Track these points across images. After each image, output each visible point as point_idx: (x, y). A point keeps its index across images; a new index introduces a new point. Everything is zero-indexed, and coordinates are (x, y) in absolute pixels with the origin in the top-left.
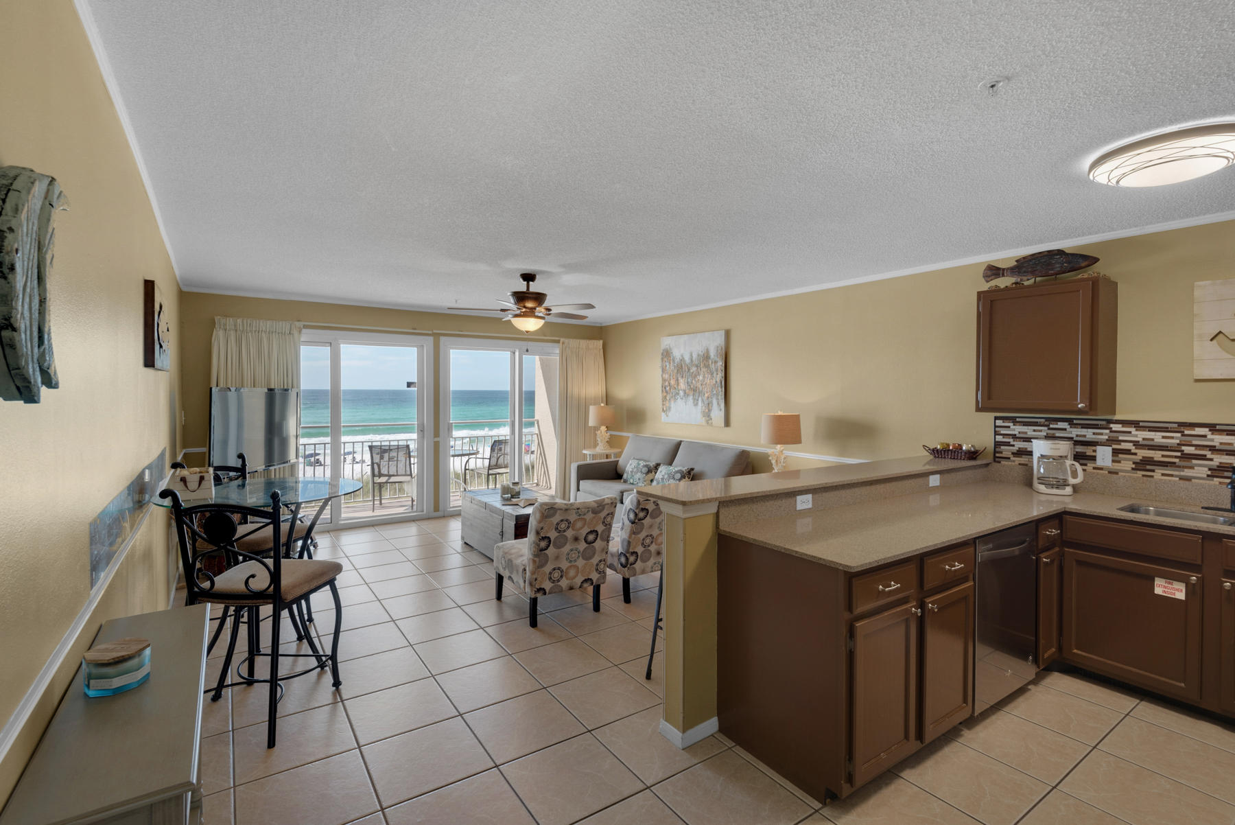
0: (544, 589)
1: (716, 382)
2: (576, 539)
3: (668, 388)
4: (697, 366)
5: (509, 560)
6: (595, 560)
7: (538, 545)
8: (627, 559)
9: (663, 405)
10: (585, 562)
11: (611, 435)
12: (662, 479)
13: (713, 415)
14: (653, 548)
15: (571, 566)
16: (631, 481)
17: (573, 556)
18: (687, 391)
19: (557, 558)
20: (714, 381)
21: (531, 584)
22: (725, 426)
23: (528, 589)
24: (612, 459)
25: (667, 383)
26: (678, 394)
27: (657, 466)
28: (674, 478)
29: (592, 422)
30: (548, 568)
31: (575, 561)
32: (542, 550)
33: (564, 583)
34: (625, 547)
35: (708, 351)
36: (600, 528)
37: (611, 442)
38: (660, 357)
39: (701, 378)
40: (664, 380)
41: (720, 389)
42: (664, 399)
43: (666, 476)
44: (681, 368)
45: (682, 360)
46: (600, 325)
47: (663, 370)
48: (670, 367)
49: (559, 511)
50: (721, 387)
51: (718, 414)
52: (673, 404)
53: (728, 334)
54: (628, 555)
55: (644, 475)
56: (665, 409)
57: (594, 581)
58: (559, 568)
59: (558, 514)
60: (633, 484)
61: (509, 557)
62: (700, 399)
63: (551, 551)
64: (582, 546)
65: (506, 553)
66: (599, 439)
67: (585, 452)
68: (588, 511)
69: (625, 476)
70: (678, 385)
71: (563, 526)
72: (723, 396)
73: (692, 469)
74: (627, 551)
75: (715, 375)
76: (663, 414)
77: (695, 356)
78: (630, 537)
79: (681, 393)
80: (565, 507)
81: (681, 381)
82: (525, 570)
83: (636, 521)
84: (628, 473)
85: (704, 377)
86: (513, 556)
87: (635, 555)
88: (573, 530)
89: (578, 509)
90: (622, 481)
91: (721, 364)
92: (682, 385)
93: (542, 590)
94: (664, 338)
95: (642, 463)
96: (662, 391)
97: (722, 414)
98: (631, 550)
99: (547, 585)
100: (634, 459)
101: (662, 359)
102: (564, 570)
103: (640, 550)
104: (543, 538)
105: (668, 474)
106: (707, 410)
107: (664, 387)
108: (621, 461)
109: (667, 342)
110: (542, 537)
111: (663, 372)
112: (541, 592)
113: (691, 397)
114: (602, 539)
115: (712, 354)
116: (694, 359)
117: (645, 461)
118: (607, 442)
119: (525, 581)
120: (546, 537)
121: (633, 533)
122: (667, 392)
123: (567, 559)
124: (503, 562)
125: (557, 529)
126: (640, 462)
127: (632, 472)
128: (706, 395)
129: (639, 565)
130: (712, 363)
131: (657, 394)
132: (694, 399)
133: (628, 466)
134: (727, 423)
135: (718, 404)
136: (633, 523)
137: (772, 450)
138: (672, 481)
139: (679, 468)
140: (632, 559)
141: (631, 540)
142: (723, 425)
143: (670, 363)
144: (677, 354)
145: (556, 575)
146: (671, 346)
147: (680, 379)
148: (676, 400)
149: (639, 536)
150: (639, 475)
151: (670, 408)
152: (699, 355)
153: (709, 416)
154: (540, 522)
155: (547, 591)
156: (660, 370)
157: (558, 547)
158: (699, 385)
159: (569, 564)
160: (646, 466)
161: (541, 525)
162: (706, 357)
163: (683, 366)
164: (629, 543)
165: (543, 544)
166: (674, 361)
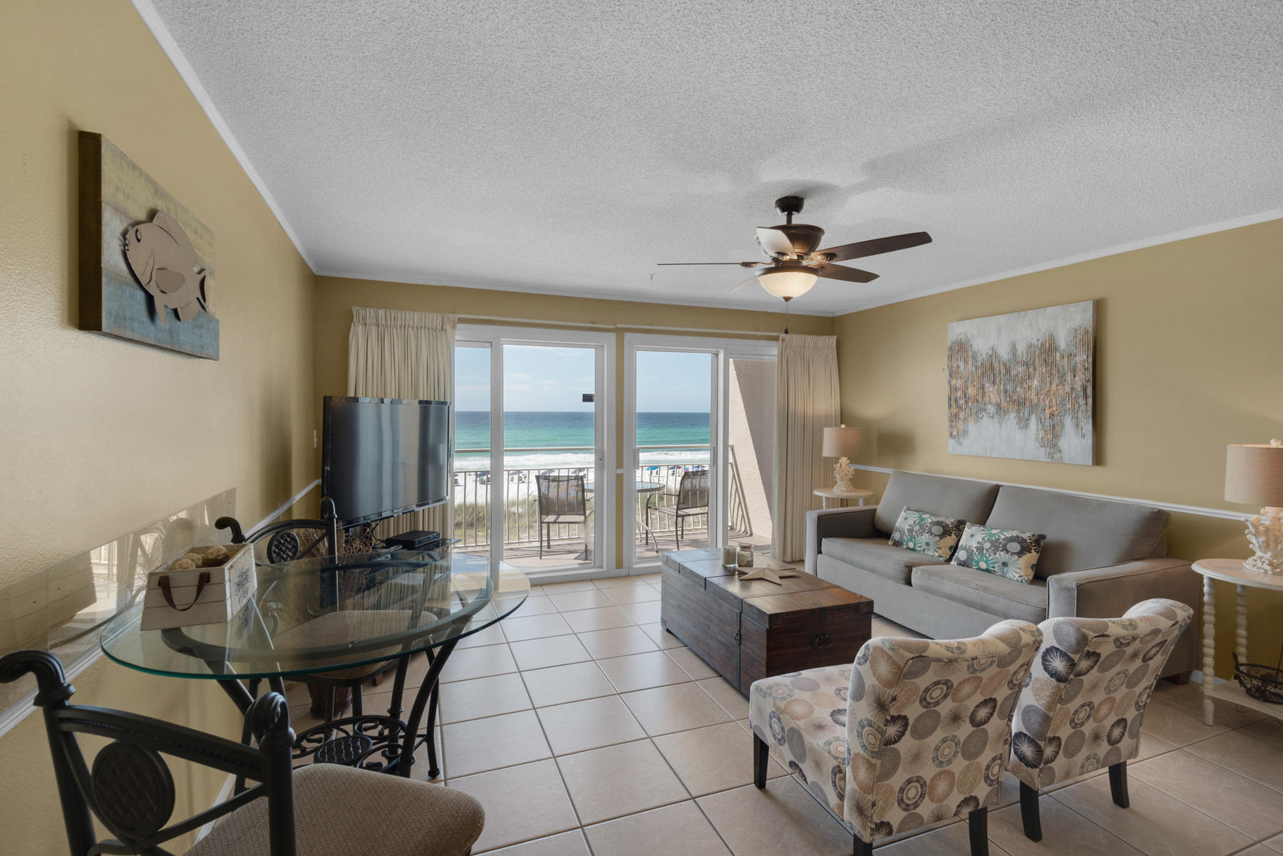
0: (888, 825)
1: (1073, 389)
2: (956, 718)
3: (961, 402)
4: (1027, 364)
5: (792, 730)
6: (984, 759)
7: (882, 733)
8: (1040, 751)
9: (951, 427)
10: (967, 762)
11: (855, 470)
12: (980, 549)
13: (1063, 444)
14: (1088, 728)
15: (942, 772)
16: (911, 545)
17: (946, 752)
18: (1004, 405)
19: (916, 757)
20: (1068, 389)
21: (860, 810)
22: (1093, 464)
23: (848, 815)
24: (861, 506)
25: (959, 394)
26: (984, 410)
27: (959, 527)
28: (1005, 549)
29: (828, 450)
30: (897, 780)
31: (949, 762)
32: (889, 742)
33: (926, 809)
34: (1036, 727)
35: (1052, 338)
36: (1002, 694)
37: (858, 480)
38: (946, 353)
39: (1035, 383)
40: (953, 389)
41: (1082, 401)
42: (954, 418)
43: (987, 545)
44: (990, 369)
45: (994, 354)
46: (831, 316)
47: (952, 374)
48: (967, 368)
49: (933, 663)
50: (1086, 397)
51: (1076, 442)
52: (971, 426)
53: (1099, 307)
54: (1042, 744)
55: (938, 539)
56: (955, 433)
57: (981, 802)
58: (918, 779)
59: (930, 671)
60: (913, 550)
61: (793, 724)
62: (1033, 418)
63: (906, 745)
64: (965, 730)
65: (782, 712)
66: (838, 477)
67: (817, 493)
68: (993, 662)
69: (896, 536)
70: (983, 396)
71: (937, 693)
72: (1090, 413)
73: (1042, 537)
74: (1042, 735)
75: (1069, 377)
76: (951, 441)
77: (1021, 348)
78: (1050, 706)
79: (991, 409)
80: (950, 654)
81: (990, 388)
82: (838, 771)
83: (1072, 676)
84: (902, 532)
85: (1042, 381)
86: (801, 724)
87: (1055, 743)
88: (954, 700)
89: (973, 659)
90: (890, 542)
91: (1083, 358)
92: (992, 393)
93: (884, 827)
94: (955, 324)
95: (929, 519)
96: (950, 406)
97: (1089, 441)
98: (1050, 734)
99: (895, 816)
100: (908, 509)
101: (950, 357)
102: (928, 783)
103: (1065, 732)
104: (894, 719)
105: (993, 543)
106: (1050, 437)
107: (952, 401)
108: (882, 510)
109: (958, 330)
110: (893, 717)
111: (951, 376)
112: (884, 830)
113: (1013, 415)
114: (1001, 717)
115: (1062, 342)
116: (1019, 353)
117: (932, 514)
118: (851, 480)
119: (841, 797)
120: (899, 716)
121: (1058, 699)
122: (959, 408)
123: (935, 759)
124: (776, 727)
125: (923, 699)
126: (924, 516)
127: (910, 531)
128: (1048, 412)
129: (1059, 764)
130: (1062, 357)
131: (940, 411)
132: (1020, 419)
133: (899, 520)
134: (1098, 457)
135: (1077, 425)
136: (1060, 678)
137: (1254, 517)
138: (1002, 556)
139: (1015, 534)
140: (1049, 751)
141: (1051, 714)
142: (1090, 463)
143: (966, 362)
144: (981, 346)
145: (912, 793)
146: (969, 336)
147: (987, 385)
148: (978, 419)
149: (1068, 706)
150: (925, 537)
151: (965, 432)
152: (1030, 346)
153: (1054, 446)
154: (889, 684)
155: (895, 828)
156: (946, 373)
157: (920, 735)
158: (1032, 395)
159: (939, 769)
160: (938, 523)
161: (891, 692)
162: (1048, 350)
163: (996, 365)
164: (1046, 720)
165: (892, 731)
166: (974, 358)
